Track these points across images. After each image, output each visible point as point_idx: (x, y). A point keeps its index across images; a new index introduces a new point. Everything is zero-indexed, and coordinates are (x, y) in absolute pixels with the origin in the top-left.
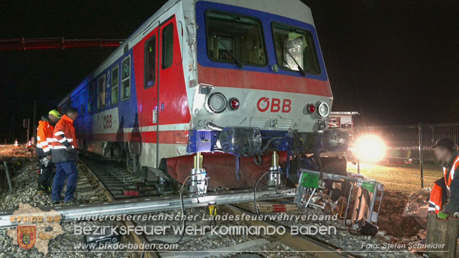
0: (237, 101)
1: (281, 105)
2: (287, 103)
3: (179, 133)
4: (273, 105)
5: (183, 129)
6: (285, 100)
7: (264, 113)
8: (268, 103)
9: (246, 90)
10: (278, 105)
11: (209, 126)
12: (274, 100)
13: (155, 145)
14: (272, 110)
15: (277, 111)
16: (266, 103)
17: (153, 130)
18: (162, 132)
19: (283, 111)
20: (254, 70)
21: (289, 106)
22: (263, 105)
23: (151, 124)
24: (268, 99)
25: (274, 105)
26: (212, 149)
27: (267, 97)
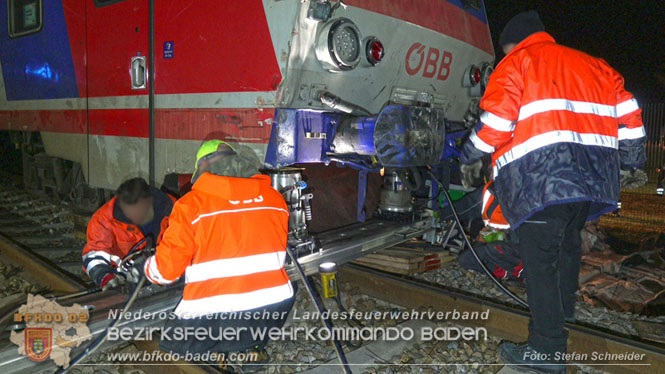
0: (381, 46)
1: (439, 64)
2: (447, 60)
3: (234, 115)
4: (428, 61)
5: (251, 106)
6: (445, 55)
7: (412, 77)
8: (423, 56)
10: (434, 63)
11: (324, 101)
12: (431, 51)
13: (144, 142)
14: (426, 74)
15: (431, 75)
16: (419, 56)
17: (135, 106)
18: (167, 111)
19: (439, 77)
21: (448, 66)
22: (414, 60)
23: (127, 90)
25: (431, 63)
26: (324, 156)
27: (423, 44)
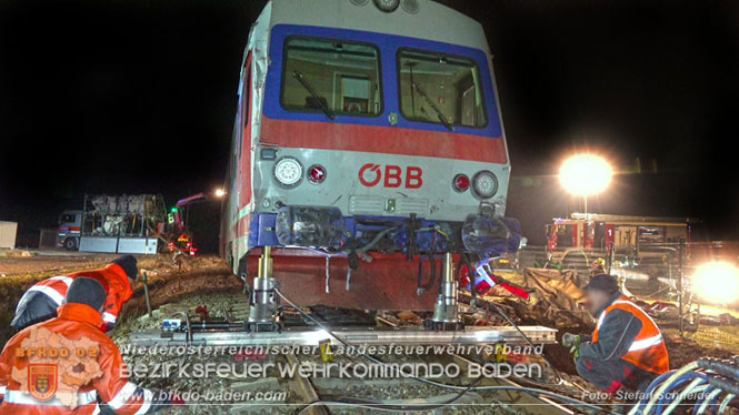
0: (321, 169)
1: (403, 176)
2: (414, 173)
4: (388, 176)
6: (409, 169)
7: (372, 188)
8: (379, 172)
9: (337, 153)
10: (397, 176)
12: (388, 168)
14: (387, 184)
15: (396, 185)
16: (375, 173)
19: (408, 186)
20: (354, 122)
21: (418, 177)
22: (370, 176)
24: (377, 166)
25: (391, 177)
27: (376, 164)
